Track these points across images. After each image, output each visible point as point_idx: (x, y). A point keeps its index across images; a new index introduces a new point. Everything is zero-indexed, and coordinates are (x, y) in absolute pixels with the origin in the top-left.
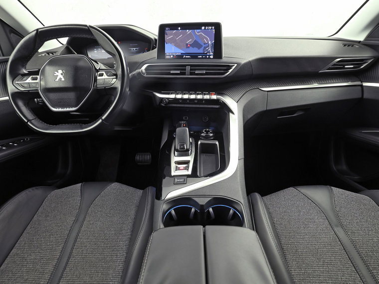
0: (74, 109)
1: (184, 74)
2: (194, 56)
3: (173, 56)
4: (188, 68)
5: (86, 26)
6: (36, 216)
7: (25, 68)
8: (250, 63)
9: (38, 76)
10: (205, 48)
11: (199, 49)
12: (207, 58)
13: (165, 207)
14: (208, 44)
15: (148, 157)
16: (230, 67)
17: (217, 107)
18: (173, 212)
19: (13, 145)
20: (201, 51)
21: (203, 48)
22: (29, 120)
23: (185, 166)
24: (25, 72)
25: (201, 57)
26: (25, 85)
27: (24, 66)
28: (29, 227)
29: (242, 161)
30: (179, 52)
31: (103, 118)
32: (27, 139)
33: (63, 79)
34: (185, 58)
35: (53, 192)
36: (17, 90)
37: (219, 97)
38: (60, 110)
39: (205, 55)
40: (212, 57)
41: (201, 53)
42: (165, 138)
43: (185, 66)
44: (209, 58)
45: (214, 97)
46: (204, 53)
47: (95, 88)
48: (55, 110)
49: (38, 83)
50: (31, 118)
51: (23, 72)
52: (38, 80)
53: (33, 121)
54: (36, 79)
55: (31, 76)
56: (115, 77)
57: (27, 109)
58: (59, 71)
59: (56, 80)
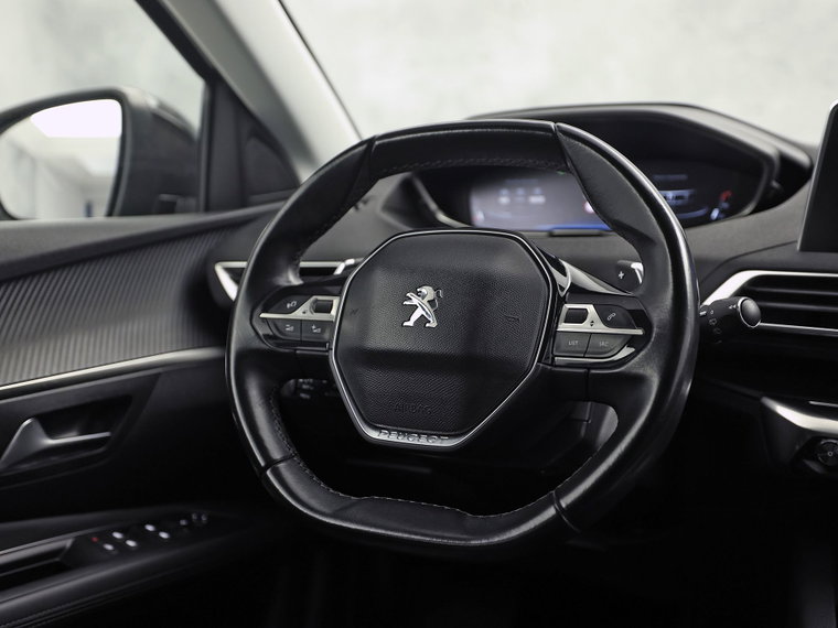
7: (296, 268)
9: (336, 301)
19: (155, 534)
22: (271, 463)
24: (294, 280)
26: (289, 329)
31: (564, 503)
32: (199, 518)
33: (433, 324)
36: (258, 346)
38: (393, 438)
47: (544, 370)
48: (374, 434)
49: (331, 324)
50: (276, 454)
51: (289, 282)
52: (333, 312)
53: (281, 466)
54: (327, 309)
55: (314, 297)
56: (639, 332)
57: (271, 418)
58: (424, 290)
59: (405, 324)
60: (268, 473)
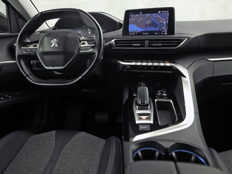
0: (61, 68)
1: (144, 46)
2: (152, 33)
3: (135, 33)
4: (147, 42)
5: (76, 9)
6: (18, 154)
7: (29, 39)
8: (198, 37)
9: (38, 44)
10: (161, 27)
11: (156, 27)
12: (162, 34)
13: (134, 147)
14: (163, 24)
15: (105, 117)
16: (182, 41)
17: (171, 72)
18: (140, 154)
20: (157, 29)
21: (159, 27)
22: (27, 75)
23: (146, 117)
24: (29, 41)
25: (157, 33)
26: (28, 50)
27: (29, 37)
28: (12, 163)
29: (198, 115)
30: (140, 30)
31: (83, 75)
32: (18, 94)
33: (56, 46)
34: (144, 35)
35: (33, 136)
36: (22, 54)
37: (172, 64)
38: (51, 68)
39: (160, 33)
40: (166, 33)
41: (158, 31)
42: (126, 96)
43: (144, 40)
44: (164, 34)
45: (168, 64)
46: (160, 31)
47: (78, 53)
48: (47, 68)
49: (37, 49)
50: (28, 74)
51: (28, 41)
52: (37, 47)
53: (30, 76)
54: (36, 46)
55: (33, 44)
56: (94, 45)
57: (27, 68)
58: (54, 40)
59: (51, 46)
60: (27, 77)
